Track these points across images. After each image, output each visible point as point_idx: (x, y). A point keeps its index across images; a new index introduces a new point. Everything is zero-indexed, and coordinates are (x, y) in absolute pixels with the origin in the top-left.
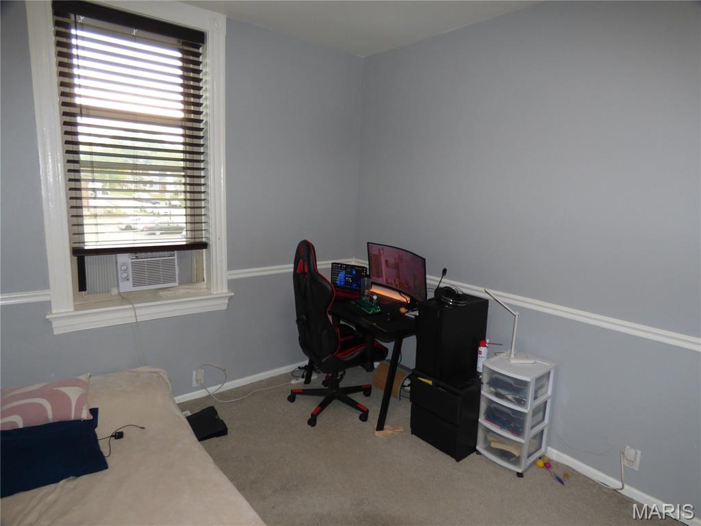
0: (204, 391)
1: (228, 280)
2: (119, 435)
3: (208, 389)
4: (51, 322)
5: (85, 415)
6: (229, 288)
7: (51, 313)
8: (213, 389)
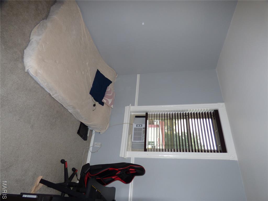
0: (92, 146)
1: (131, 158)
2: (94, 105)
3: (92, 147)
4: (129, 106)
5: (104, 100)
6: (127, 158)
7: (131, 106)
8: (91, 149)
